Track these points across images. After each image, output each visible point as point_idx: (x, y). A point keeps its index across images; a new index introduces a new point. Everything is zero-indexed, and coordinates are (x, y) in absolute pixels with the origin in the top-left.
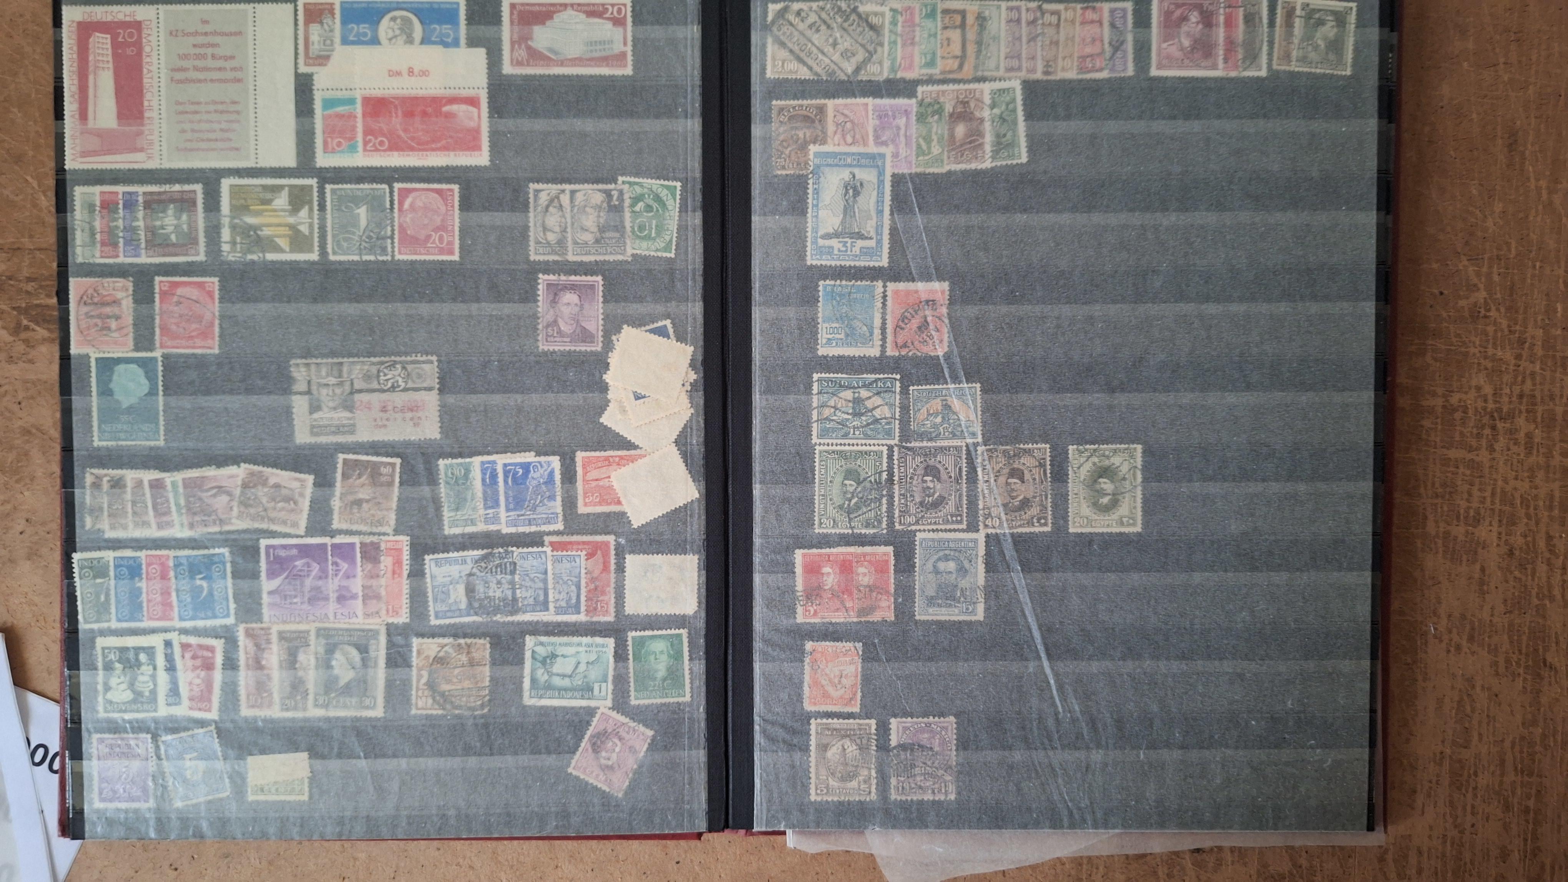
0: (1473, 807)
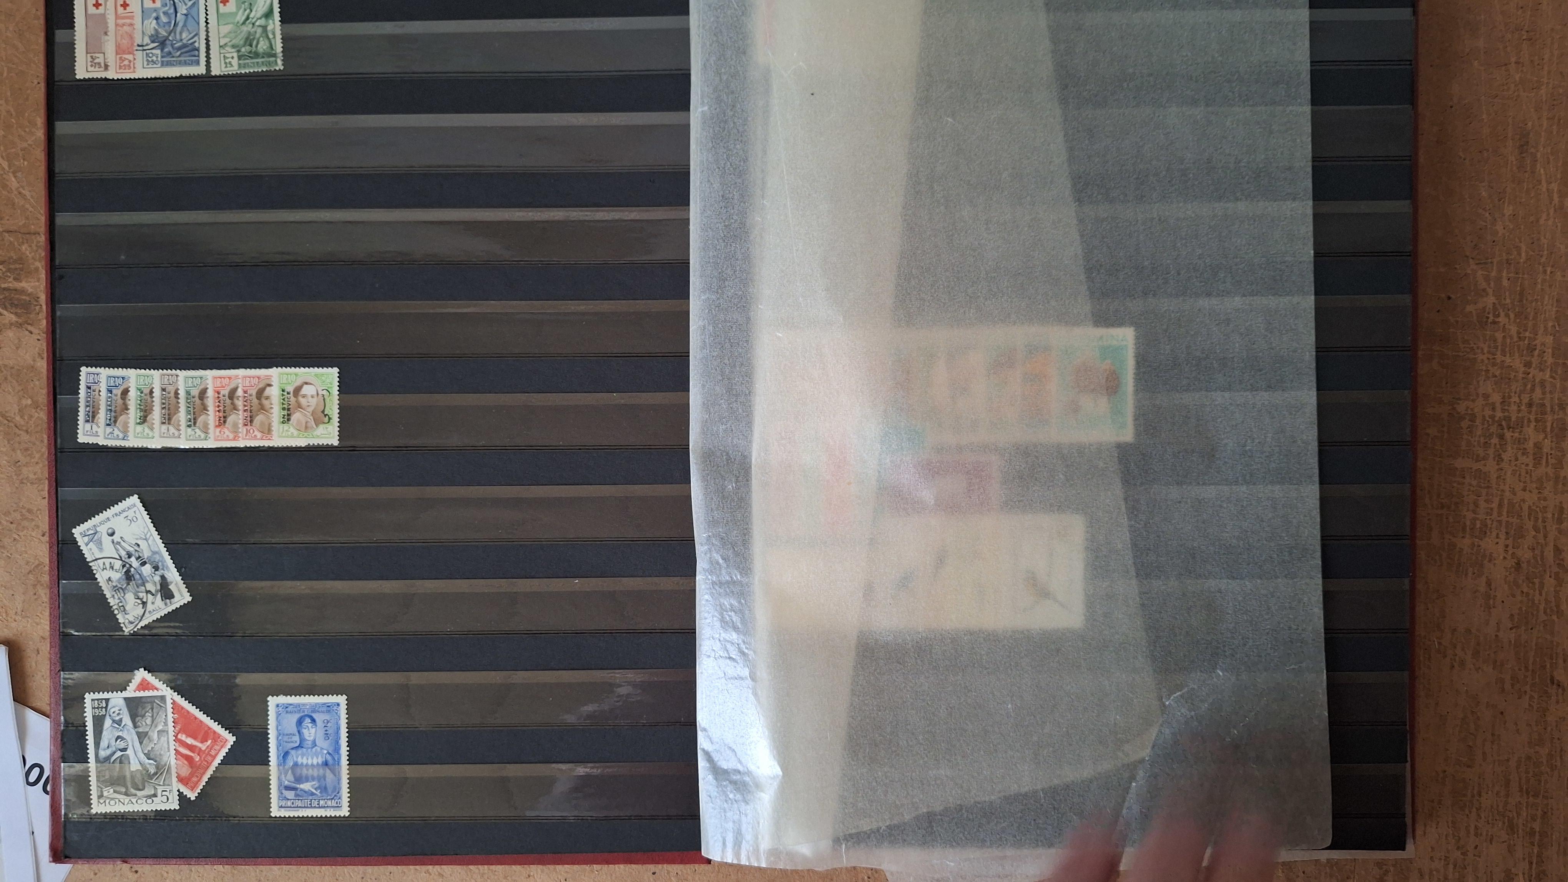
0: (1476, 828)
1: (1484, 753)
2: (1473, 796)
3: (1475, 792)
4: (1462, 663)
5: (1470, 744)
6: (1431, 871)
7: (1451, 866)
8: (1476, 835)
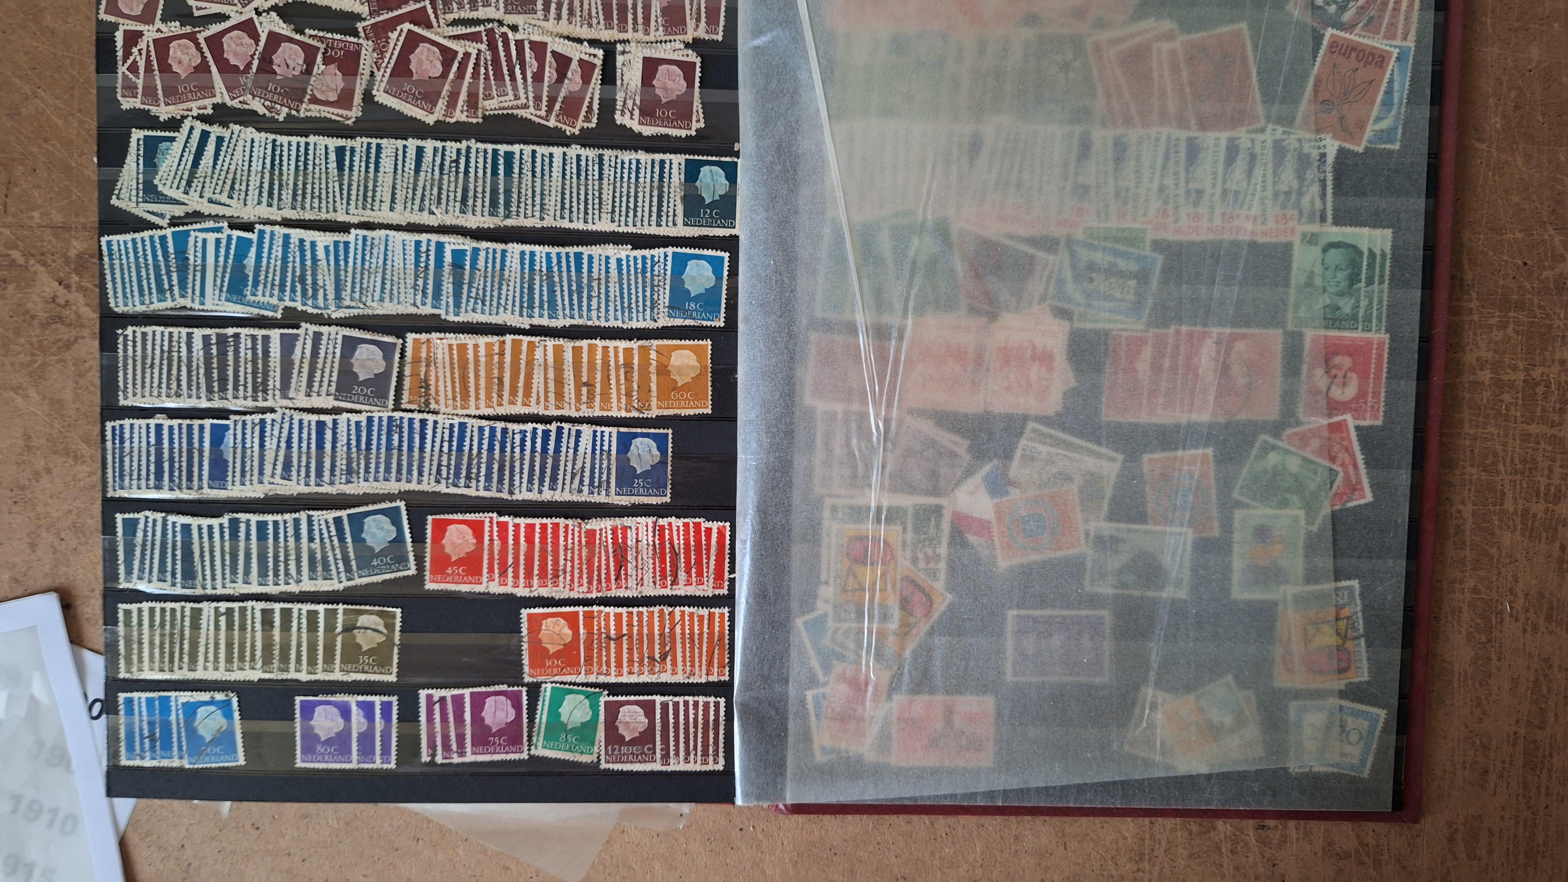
0: (1547, 788)
1: (1556, 716)
2: (1544, 757)
3: (1546, 753)
4: (1535, 628)
5: (1543, 706)
6: (1501, 830)
7: (1521, 826)
8: (1547, 795)
